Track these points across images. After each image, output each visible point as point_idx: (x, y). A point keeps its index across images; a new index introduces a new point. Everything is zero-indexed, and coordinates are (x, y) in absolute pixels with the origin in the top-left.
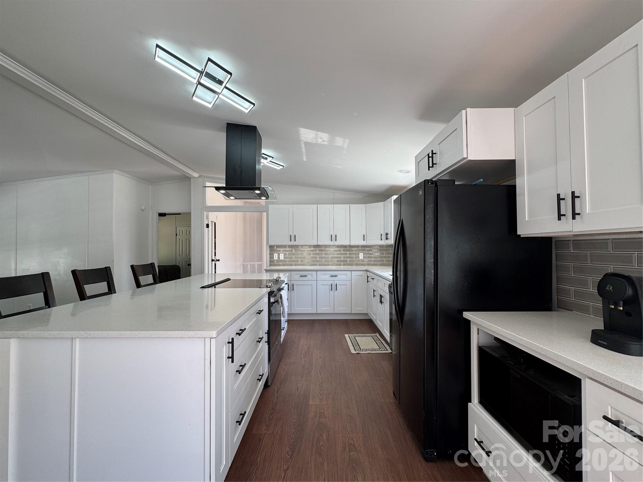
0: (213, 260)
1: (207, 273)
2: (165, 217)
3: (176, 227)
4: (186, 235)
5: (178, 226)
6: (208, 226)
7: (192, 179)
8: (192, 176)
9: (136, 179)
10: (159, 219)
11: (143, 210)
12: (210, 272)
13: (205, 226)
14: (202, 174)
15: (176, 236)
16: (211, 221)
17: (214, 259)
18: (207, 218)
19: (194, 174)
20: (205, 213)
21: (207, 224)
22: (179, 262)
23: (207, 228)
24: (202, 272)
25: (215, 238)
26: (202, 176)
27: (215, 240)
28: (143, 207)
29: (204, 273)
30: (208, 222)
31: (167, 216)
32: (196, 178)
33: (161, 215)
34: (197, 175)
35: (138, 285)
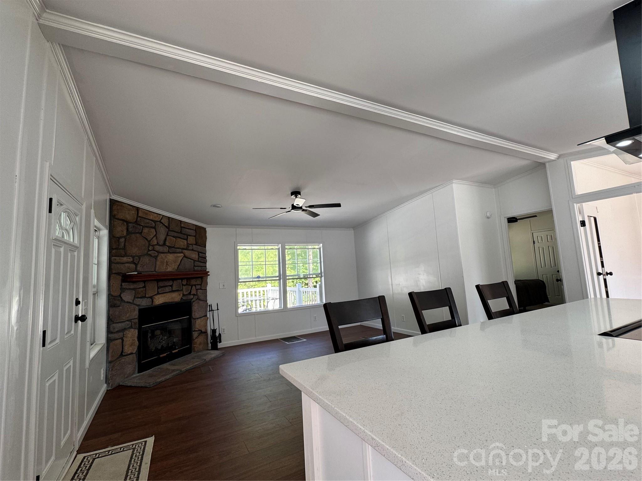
0: (599, 274)
1: (593, 296)
2: (517, 222)
3: (533, 233)
4: (548, 241)
5: (534, 231)
6: (583, 224)
7: (547, 165)
8: (546, 160)
9: (477, 185)
10: (509, 227)
11: (488, 218)
12: (598, 296)
13: (579, 224)
14: (562, 153)
15: (534, 243)
16: (588, 216)
17: (600, 271)
18: (580, 213)
19: (548, 156)
20: (576, 206)
21: (581, 221)
22: (543, 275)
23: (581, 226)
24: (584, 295)
25: (599, 240)
26: (562, 155)
27: (599, 244)
28: (488, 215)
29: (588, 298)
30: (583, 217)
31: (518, 221)
32: (553, 160)
33: (512, 220)
34: (554, 156)
35: (490, 315)
